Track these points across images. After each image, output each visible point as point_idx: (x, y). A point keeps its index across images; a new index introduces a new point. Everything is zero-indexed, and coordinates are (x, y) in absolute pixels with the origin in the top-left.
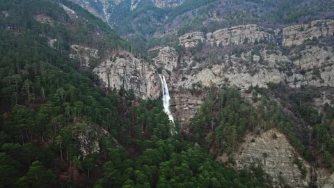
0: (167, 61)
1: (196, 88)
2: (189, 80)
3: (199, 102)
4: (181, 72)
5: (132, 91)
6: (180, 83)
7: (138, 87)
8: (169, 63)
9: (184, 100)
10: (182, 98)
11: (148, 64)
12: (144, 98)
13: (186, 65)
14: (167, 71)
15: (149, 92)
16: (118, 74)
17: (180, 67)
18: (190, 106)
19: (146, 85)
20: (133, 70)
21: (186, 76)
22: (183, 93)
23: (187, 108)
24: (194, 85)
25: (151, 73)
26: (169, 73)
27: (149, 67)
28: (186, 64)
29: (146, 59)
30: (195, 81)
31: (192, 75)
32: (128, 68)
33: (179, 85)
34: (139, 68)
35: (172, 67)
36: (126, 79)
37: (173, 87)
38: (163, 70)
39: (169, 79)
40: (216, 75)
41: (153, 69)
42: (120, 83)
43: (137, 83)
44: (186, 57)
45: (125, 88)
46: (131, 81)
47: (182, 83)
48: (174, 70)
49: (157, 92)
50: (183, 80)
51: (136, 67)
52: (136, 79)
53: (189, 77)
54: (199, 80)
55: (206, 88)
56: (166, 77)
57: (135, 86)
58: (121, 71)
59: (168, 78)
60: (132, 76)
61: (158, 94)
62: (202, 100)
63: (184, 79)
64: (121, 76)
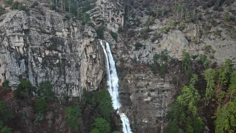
0: (111, 16)
1: (159, 61)
2: (149, 48)
3: (167, 86)
4: (132, 34)
5: (47, 85)
6: (134, 54)
7: (62, 73)
8: (113, 19)
9: (143, 83)
10: (138, 79)
11: (79, 23)
12: (75, 93)
13: (138, 24)
14: (112, 33)
15: (84, 78)
16: (10, 49)
17: (129, 26)
18: (153, 94)
19: (78, 67)
20: (47, 38)
21: (142, 42)
22: (139, 71)
23: (149, 99)
24: (156, 57)
25: (86, 41)
26: (114, 36)
27: (82, 30)
28: (138, 20)
29: (74, 12)
30: (158, 51)
31: (153, 41)
32: (34, 33)
33: (132, 57)
34: (62, 34)
35: (117, 26)
36: (31, 59)
37: (122, 60)
38: (106, 33)
39: (116, 48)
40: (189, 41)
41: (90, 33)
42: (19, 70)
43: (58, 65)
44: (135, 10)
45: (31, 80)
46: (44, 64)
47: (137, 53)
48: (120, 30)
49: (97, 74)
50: (137, 49)
51: (54, 32)
52: (56, 57)
53: (148, 43)
54: (163, 48)
55: (174, 62)
56: (111, 45)
57: (54, 72)
58: (18, 43)
59: (114, 47)
60: (47, 53)
61: (100, 77)
62: (170, 82)
63: (138, 46)
64: (18, 54)
